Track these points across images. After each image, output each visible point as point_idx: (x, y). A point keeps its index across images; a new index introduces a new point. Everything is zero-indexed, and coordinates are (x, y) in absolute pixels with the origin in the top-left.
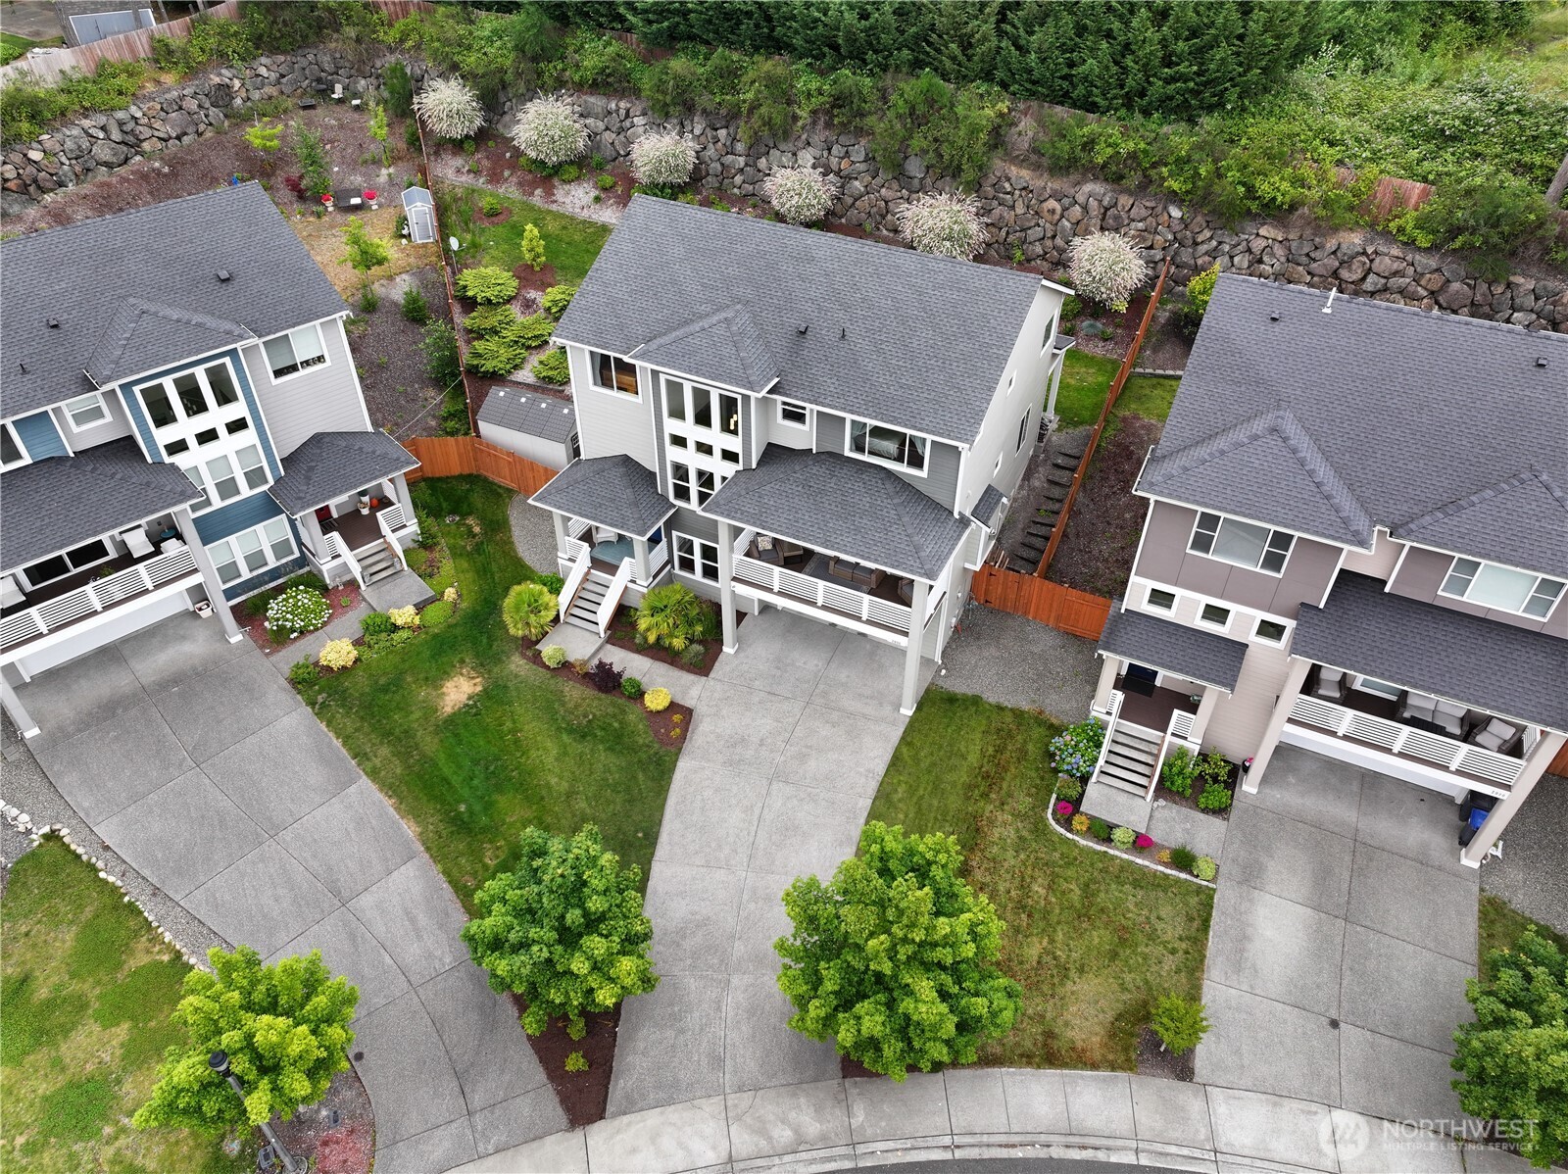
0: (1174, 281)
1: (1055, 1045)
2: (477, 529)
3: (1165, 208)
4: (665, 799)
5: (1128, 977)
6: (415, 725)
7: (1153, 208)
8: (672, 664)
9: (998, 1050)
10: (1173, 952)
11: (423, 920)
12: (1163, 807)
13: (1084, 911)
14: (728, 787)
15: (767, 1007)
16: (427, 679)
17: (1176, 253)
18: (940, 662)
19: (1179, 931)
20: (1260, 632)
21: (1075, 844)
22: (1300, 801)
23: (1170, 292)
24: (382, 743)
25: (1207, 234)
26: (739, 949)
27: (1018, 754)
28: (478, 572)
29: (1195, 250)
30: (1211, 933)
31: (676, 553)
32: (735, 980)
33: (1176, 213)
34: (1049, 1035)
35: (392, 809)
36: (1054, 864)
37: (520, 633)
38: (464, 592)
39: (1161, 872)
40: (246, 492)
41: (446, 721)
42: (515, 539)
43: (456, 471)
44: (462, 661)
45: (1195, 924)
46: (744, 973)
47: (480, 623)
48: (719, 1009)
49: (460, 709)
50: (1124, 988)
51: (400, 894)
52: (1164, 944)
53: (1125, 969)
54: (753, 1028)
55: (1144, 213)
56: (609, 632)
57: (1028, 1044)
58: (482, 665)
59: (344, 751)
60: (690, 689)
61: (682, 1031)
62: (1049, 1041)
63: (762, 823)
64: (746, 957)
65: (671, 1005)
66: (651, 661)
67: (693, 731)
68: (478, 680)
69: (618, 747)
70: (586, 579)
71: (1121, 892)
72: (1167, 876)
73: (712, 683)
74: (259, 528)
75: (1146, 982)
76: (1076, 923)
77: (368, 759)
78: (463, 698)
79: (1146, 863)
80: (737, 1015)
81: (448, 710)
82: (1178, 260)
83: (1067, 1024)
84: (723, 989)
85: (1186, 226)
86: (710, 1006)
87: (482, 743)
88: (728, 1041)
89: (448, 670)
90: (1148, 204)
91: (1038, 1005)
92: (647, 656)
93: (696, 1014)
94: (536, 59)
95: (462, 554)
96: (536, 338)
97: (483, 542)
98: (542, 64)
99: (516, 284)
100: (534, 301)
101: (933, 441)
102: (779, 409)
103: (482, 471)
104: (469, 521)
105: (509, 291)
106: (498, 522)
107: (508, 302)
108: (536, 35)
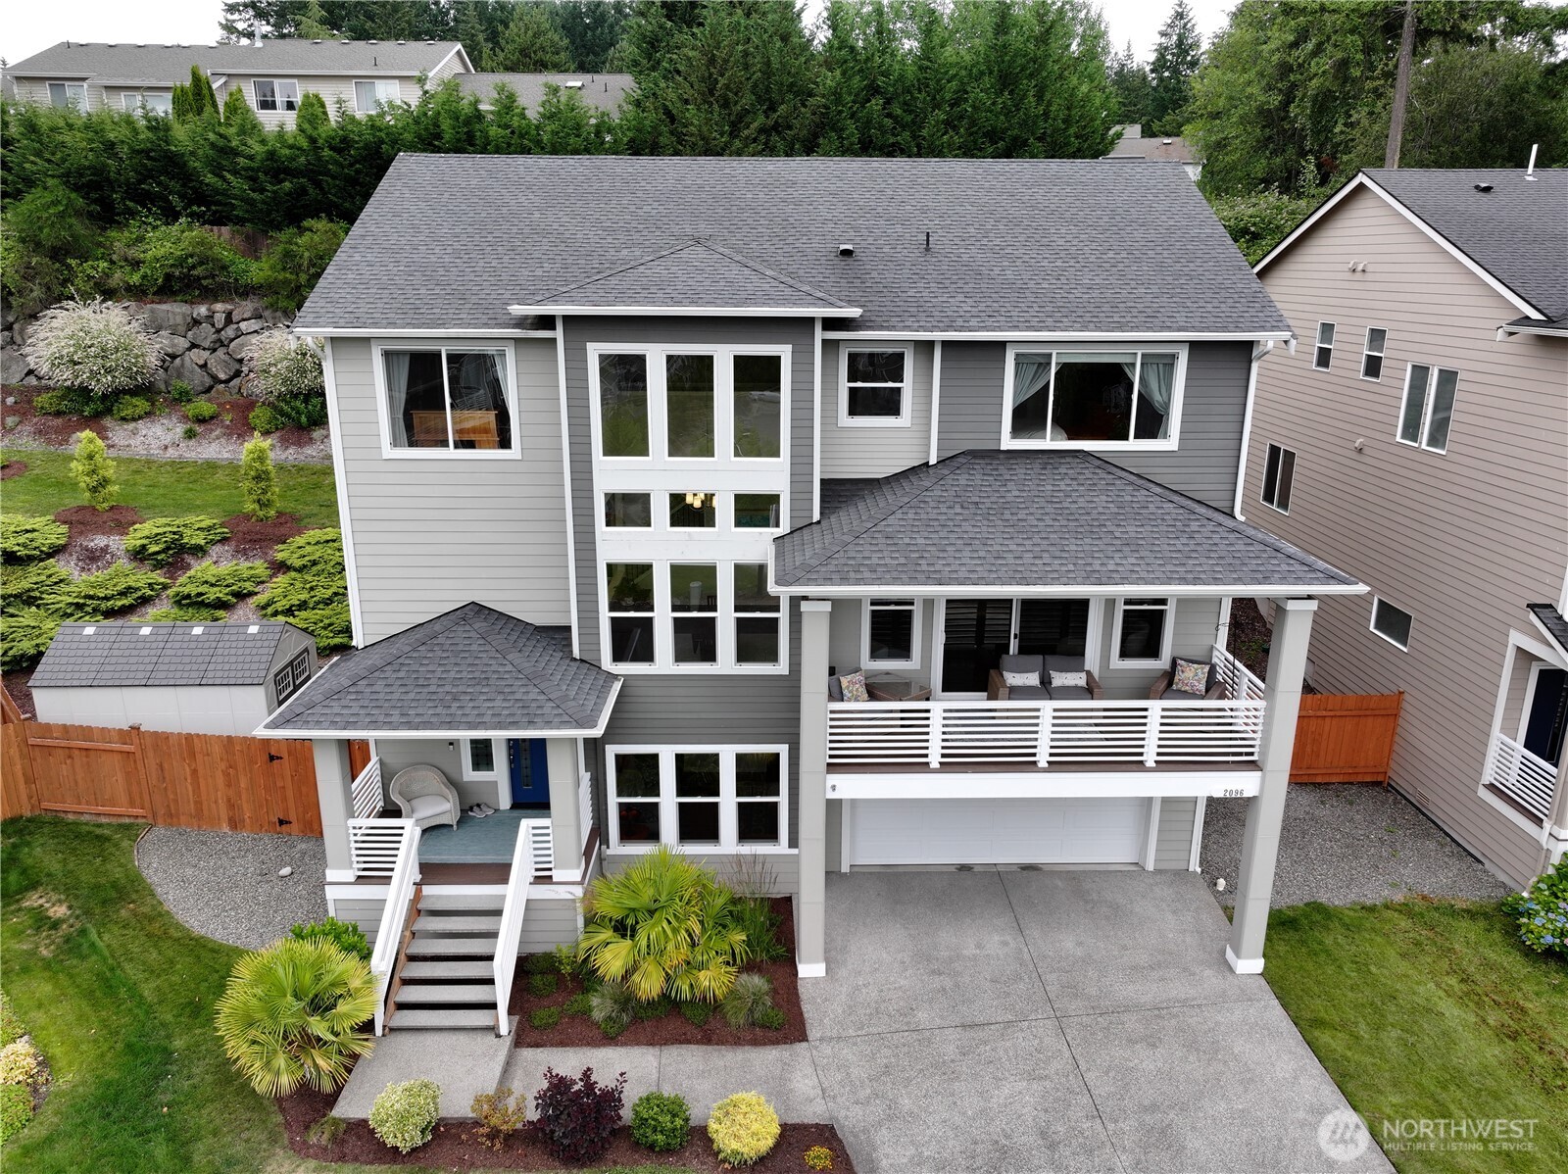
2: (60, 911)
8: (707, 1039)
18: (1199, 871)
28: (89, 995)
31: (613, 800)
37: (285, 1081)
38: (57, 1050)
42: (170, 905)
47: (133, 1108)
70: (416, 910)
73: (821, 1052)
92: (640, 1041)
94: (58, 254)
95: (25, 970)
96: (123, 594)
97: (83, 932)
98: (73, 262)
99: (64, 529)
100: (105, 550)
101: (1194, 346)
102: (844, 385)
103: (45, 805)
104: (33, 900)
105: (53, 540)
106: (114, 885)
107: (50, 556)
108: (61, 215)
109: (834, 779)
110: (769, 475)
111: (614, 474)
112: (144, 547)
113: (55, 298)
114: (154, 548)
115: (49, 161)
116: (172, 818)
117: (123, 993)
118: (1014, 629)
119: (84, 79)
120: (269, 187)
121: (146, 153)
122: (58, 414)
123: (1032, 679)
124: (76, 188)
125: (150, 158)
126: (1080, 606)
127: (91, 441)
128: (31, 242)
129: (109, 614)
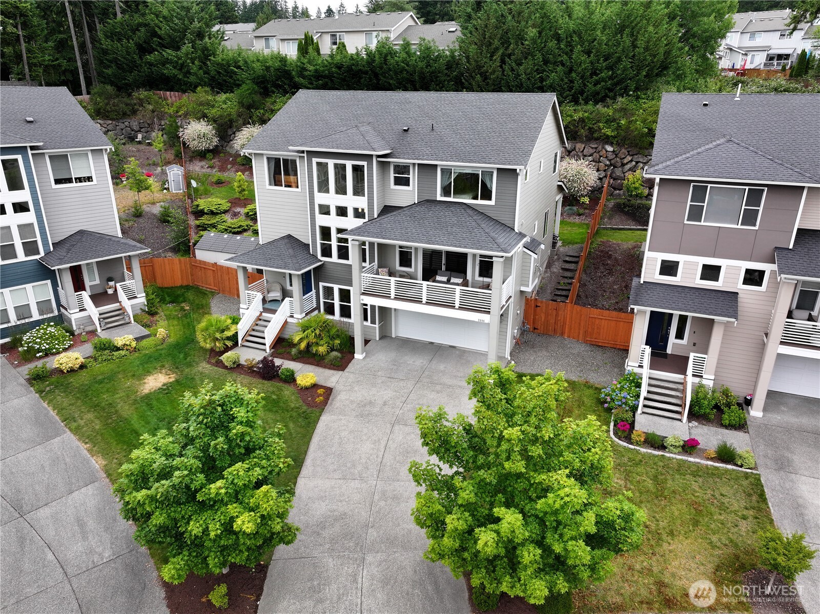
0: (613, 188)
1: (668, 592)
2: (187, 308)
3: (603, 148)
4: (310, 438)
5: (714, 539)
6: (118, 401)
7: (596, 148)
8: (318, 365)
9: (618, 599)
10: (744, 518)
11: (91, 524)
12: (696, 427)
13: (660, 493)
14: (360, 429)
15: (400, 578)
16: (134, 375)
17: (613, 172)
18: (509, 358)
19: (743, 504)
20: (746, 282)
21: (637, 451)
22: (796, 420)
23: (612, 195)
24: (89, 411)
25: (629, 158)
26: (372, 534)
27: (577, 403)
28: (184, 326)
29: (623, 169)
30: (770, 505)
31: (322, 300)
32: (369, 558)
33: (609, 148)
34: (661, 584)
35: (85, 451)
36: (625, 465)
37: (208, 346)
38: (172, 334)
39: (711, 465)
40: (21, 257)
41: (142, 398)
42: (213, 312)
43: (179, 283)
44: (163, 366)
45: (754, 498)
46: (377, 552)
47: (180, 348)
48: (355, 581)
49: (155, 391)
50: (714, 547)
51: (75, 507)
52: (735, 512)
53: (710, 532)
54: (388, 594)
55: (591, 151)
56: (273, 350)
57: (644, 592)
58: (177, 368)
59: (57, 418)
60: (330, 378)
61: (321, 601)
62: (663, 589)
63: (388, 449)
64: (378, 540)
65: (311, 579)
66: (304, 365)
67: (333, 400)
68: (172, 376)
69: (274, 409)
70: (258, 319)
71: (684, 479)
72: (717, 468)
73: (347, 374)
74: (29, 287)
75: (731, 541)
76: (656, 501)
77: (75, 421)
78: (159, 385)
79: (697, 460)
80: (372, 585)
81: (146, 391)
82: (614, 175)
83: (673, 575)
84: (359, 566)
85: (616, 155)
86: (347, 580)
87: (168, 409)
88: (364, 606)
89: (151, 371)
90: (593, 146)
91: (643, 562)
92: (300, 362)
93: (334, 586)
94: (249, 107)
95: (174, 318)
96: (239, 227)
97: (190, 313)
98: (253, 110)
99: (229, 205)
100: (239, 213)
101: (498, 169)
102: (392, 175)
103: (195, 283)
104: (183, 305)
105: (225, 208)
106: (202, 305)
107: (224, 213)
108: (250, 94)
109: (363, 297)
110: (361, 202)
111: (321, 198)
112: (248, 213)
113: (246, 123)
114: (251, 213)
115: (250, 74)
116: (224, 292)
117: (191, 327)
118: (444, 262)
119: (275, 36)
120: (315, 83)
121: (278, 69)
122: (243, 165)
123: (445, 279)
124: (257, 84)
125: (280, 72)
126: (465, 256)
127: (240, 176)
128: (241, 104)
129: (234, 233)
